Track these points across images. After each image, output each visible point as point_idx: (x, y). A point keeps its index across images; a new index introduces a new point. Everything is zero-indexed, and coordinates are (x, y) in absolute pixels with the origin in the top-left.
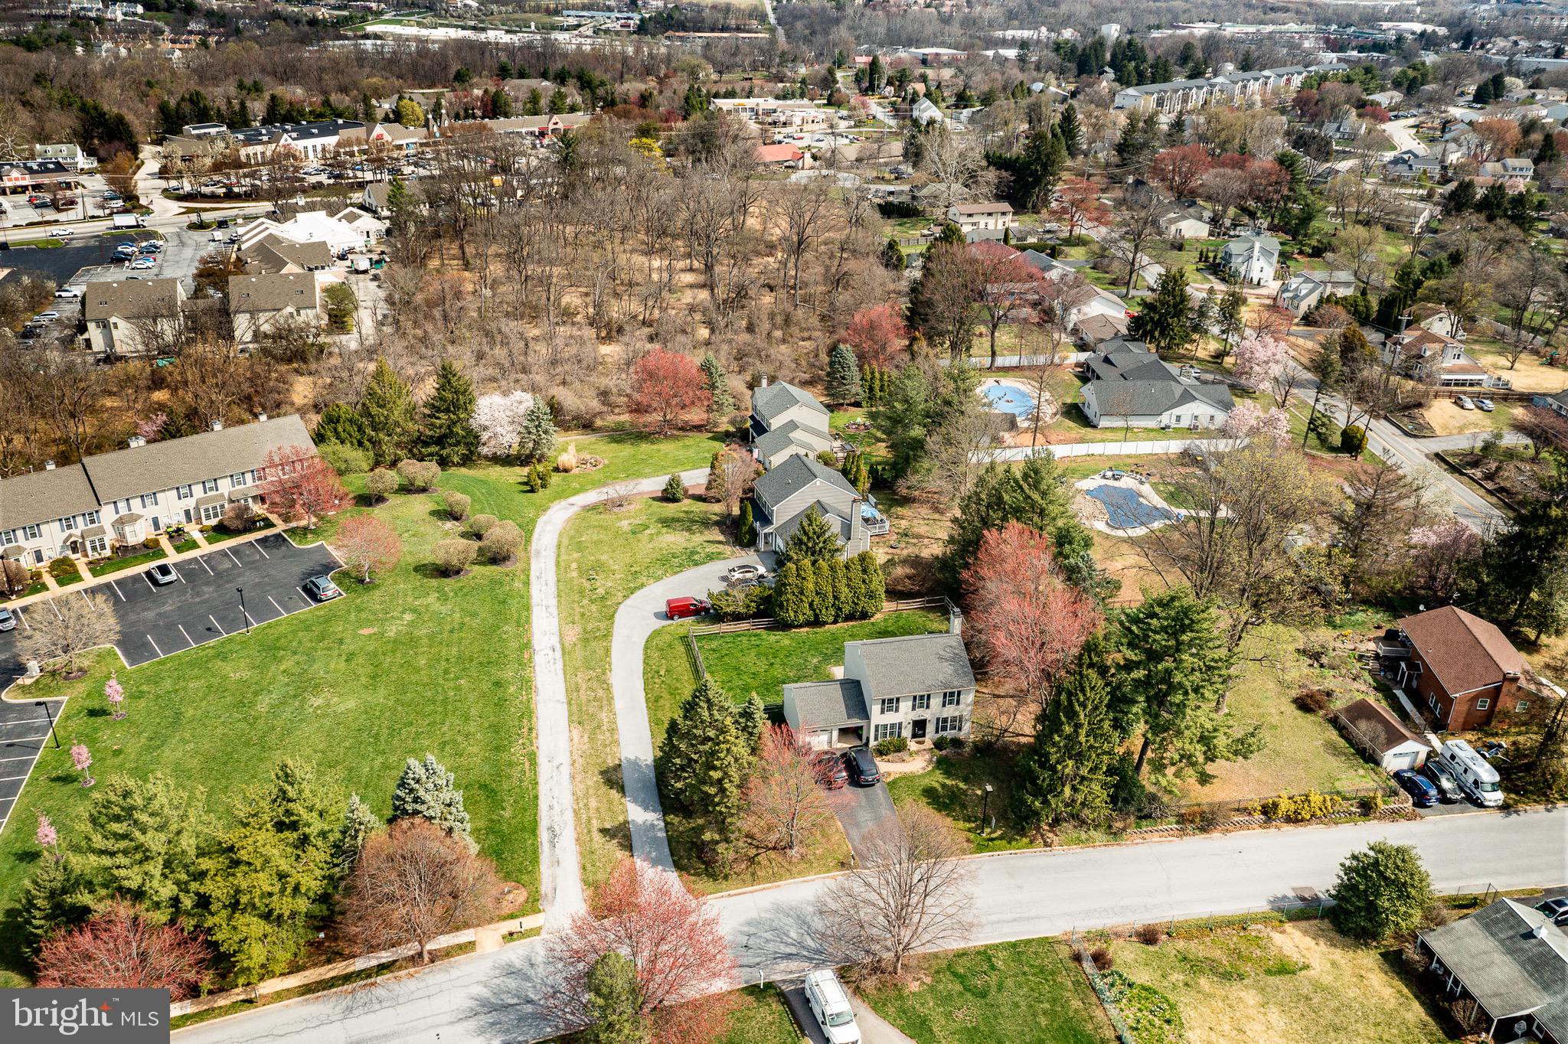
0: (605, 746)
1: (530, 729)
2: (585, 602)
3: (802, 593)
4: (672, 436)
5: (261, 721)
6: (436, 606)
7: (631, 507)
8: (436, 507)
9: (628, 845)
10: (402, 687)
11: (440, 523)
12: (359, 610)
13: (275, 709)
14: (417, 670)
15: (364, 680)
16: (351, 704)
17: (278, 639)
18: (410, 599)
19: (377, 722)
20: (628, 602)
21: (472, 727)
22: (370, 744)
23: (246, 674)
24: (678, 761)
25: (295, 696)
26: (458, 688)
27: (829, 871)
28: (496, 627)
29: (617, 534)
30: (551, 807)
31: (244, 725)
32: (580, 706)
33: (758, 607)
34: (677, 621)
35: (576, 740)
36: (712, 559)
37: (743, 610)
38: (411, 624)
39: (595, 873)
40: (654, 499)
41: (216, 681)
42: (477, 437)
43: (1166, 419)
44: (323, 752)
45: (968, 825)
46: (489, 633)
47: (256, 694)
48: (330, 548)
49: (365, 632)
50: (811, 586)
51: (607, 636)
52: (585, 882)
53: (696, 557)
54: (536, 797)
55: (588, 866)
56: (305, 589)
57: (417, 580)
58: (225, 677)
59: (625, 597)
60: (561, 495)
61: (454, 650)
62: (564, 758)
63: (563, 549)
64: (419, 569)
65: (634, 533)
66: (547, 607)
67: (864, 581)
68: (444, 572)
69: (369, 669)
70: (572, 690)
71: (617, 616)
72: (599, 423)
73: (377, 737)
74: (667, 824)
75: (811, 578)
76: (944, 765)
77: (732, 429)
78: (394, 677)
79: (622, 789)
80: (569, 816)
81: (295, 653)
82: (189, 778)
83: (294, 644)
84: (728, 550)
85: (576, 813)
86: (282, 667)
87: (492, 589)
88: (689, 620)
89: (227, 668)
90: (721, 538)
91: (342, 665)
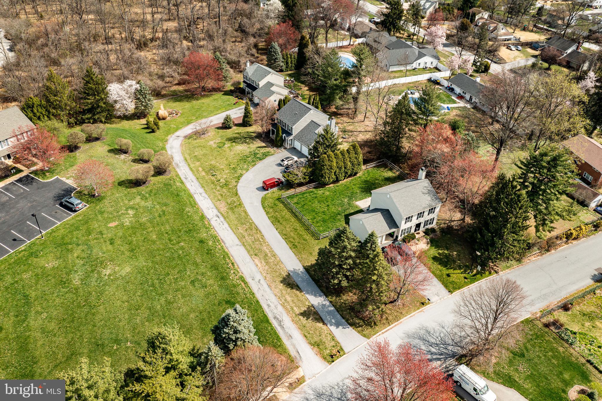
0: (276, 265)
1: (232, 264)
2: (218, 188)
3: (331, 169)
4: (204, 95)
5: (81, 290)
6: (143, 203)
7: (209, 134)
8: (110, 148)
9: (319, 318)
10: (151, 254)
11: (117, 156)
12: (102, 213)
13: (84, 280)
14: (154, 242)
15: (127, 253)
16: (128, 269)
17: (63, 238)
18: (127, 202)
19: (149, 277)
20: (239, 184)
21: (202, 269)
22: (151, 291)
23: (56, 263)
24: (334, 270)
25: (92, 271)
26: (182, 248)
27: (418, 308)
28: (182, 210)
29: (212, 149)
30: (269, 306)
31: (71, 295)
32: (250, 245)
33: (309, 178)
34: (270, 191)
35: (259, 265)
36: (266, 156)
37: (302, 181)
38: (135, 216)
39: (312, 338)
40: (218, 128)
41: (39, 271)
42: (112, 106)
43: (415, 65)
44: (128, 302)
45: (462, 271)
46: (180, 213)
47: (68, 274)
48: (64, 179)
49: (112, 225)
50: (335, 164)
51: (241, 204)
52: (310, 344)
53: (258, 156)
54: (258, 301)
55: (306, 334)
56: (61, 205)
57: (123, 191)
58: (44, 268)
59: (237, 182)
60: (170, 132)
61: (168, 227)
62: (258, 277)
63: (189, 161)
64: (121, 184)
65: (220, 147)
66: (201, 194)
67: (356, 158)
68: (137, 183)
69: (127, 247)
70: (241, 238)
71: (238, 192)
72: (164, 92)
73: (153, 285)
74: (331, 302)
75: (335, 161)
76: (433, 242)
77: (233, 88)
78: (143, 249)
79: (298, 288)
80: (280, 308)
81: (78, 245)
82: (55, 335)
83: (75, 239)
84: (271, 150)
85: (283, 305)
86: (75, 255)
87: (168, 189)
88: (275, 189)
89: (42, 262)
90: (264, 144)
91: (110, 247)
